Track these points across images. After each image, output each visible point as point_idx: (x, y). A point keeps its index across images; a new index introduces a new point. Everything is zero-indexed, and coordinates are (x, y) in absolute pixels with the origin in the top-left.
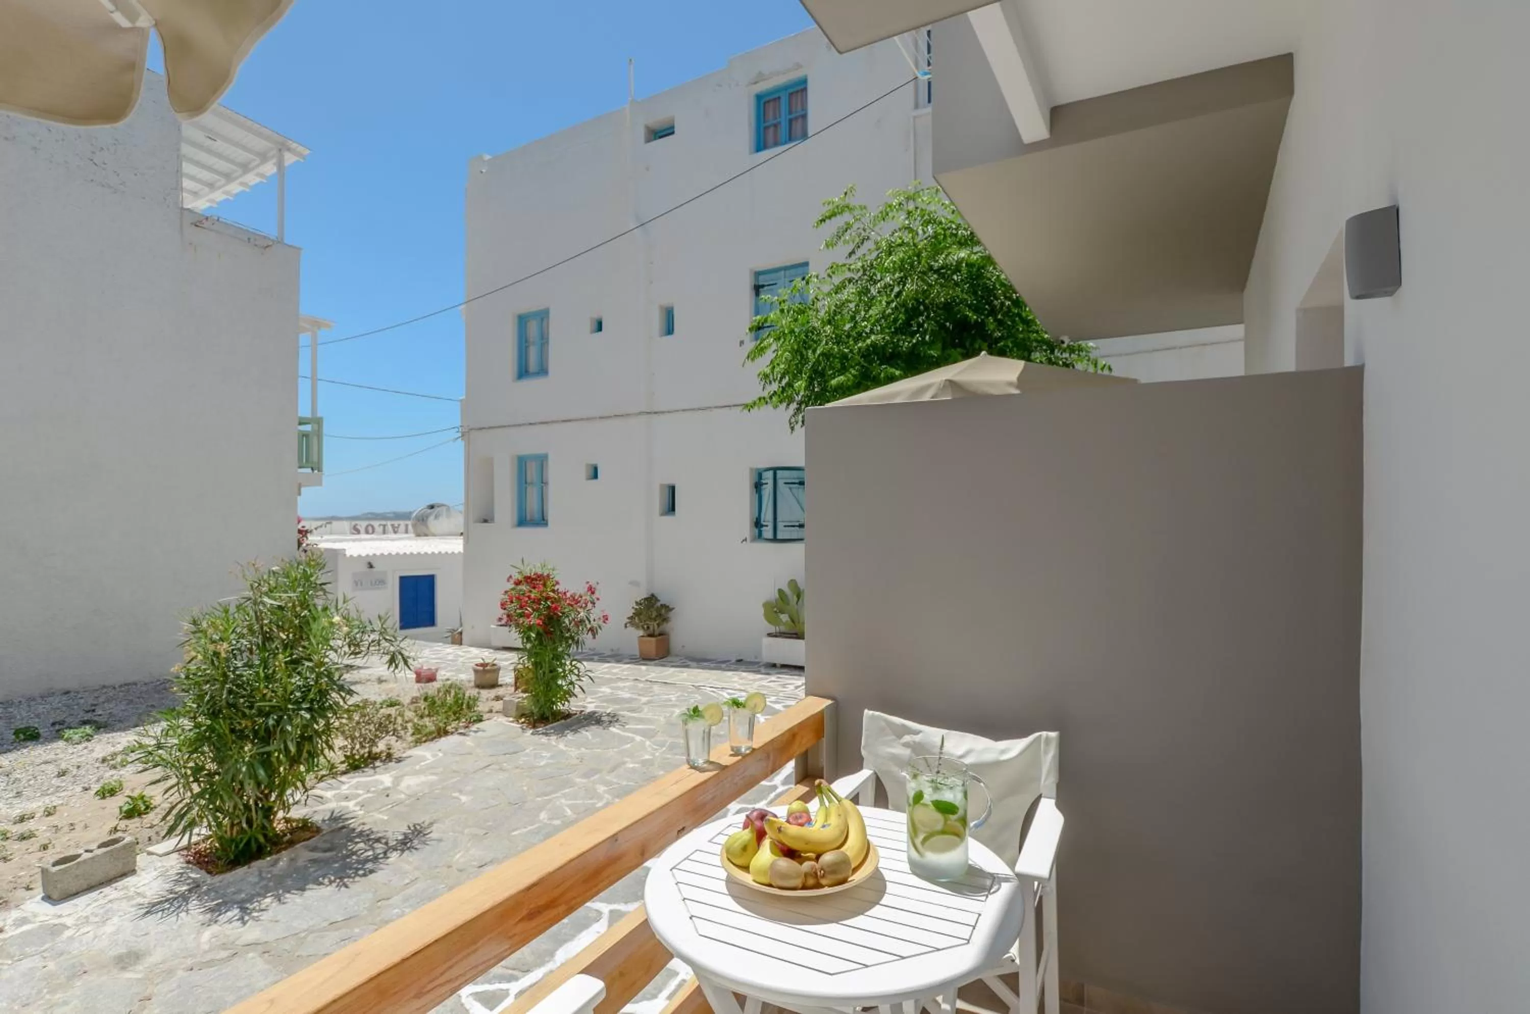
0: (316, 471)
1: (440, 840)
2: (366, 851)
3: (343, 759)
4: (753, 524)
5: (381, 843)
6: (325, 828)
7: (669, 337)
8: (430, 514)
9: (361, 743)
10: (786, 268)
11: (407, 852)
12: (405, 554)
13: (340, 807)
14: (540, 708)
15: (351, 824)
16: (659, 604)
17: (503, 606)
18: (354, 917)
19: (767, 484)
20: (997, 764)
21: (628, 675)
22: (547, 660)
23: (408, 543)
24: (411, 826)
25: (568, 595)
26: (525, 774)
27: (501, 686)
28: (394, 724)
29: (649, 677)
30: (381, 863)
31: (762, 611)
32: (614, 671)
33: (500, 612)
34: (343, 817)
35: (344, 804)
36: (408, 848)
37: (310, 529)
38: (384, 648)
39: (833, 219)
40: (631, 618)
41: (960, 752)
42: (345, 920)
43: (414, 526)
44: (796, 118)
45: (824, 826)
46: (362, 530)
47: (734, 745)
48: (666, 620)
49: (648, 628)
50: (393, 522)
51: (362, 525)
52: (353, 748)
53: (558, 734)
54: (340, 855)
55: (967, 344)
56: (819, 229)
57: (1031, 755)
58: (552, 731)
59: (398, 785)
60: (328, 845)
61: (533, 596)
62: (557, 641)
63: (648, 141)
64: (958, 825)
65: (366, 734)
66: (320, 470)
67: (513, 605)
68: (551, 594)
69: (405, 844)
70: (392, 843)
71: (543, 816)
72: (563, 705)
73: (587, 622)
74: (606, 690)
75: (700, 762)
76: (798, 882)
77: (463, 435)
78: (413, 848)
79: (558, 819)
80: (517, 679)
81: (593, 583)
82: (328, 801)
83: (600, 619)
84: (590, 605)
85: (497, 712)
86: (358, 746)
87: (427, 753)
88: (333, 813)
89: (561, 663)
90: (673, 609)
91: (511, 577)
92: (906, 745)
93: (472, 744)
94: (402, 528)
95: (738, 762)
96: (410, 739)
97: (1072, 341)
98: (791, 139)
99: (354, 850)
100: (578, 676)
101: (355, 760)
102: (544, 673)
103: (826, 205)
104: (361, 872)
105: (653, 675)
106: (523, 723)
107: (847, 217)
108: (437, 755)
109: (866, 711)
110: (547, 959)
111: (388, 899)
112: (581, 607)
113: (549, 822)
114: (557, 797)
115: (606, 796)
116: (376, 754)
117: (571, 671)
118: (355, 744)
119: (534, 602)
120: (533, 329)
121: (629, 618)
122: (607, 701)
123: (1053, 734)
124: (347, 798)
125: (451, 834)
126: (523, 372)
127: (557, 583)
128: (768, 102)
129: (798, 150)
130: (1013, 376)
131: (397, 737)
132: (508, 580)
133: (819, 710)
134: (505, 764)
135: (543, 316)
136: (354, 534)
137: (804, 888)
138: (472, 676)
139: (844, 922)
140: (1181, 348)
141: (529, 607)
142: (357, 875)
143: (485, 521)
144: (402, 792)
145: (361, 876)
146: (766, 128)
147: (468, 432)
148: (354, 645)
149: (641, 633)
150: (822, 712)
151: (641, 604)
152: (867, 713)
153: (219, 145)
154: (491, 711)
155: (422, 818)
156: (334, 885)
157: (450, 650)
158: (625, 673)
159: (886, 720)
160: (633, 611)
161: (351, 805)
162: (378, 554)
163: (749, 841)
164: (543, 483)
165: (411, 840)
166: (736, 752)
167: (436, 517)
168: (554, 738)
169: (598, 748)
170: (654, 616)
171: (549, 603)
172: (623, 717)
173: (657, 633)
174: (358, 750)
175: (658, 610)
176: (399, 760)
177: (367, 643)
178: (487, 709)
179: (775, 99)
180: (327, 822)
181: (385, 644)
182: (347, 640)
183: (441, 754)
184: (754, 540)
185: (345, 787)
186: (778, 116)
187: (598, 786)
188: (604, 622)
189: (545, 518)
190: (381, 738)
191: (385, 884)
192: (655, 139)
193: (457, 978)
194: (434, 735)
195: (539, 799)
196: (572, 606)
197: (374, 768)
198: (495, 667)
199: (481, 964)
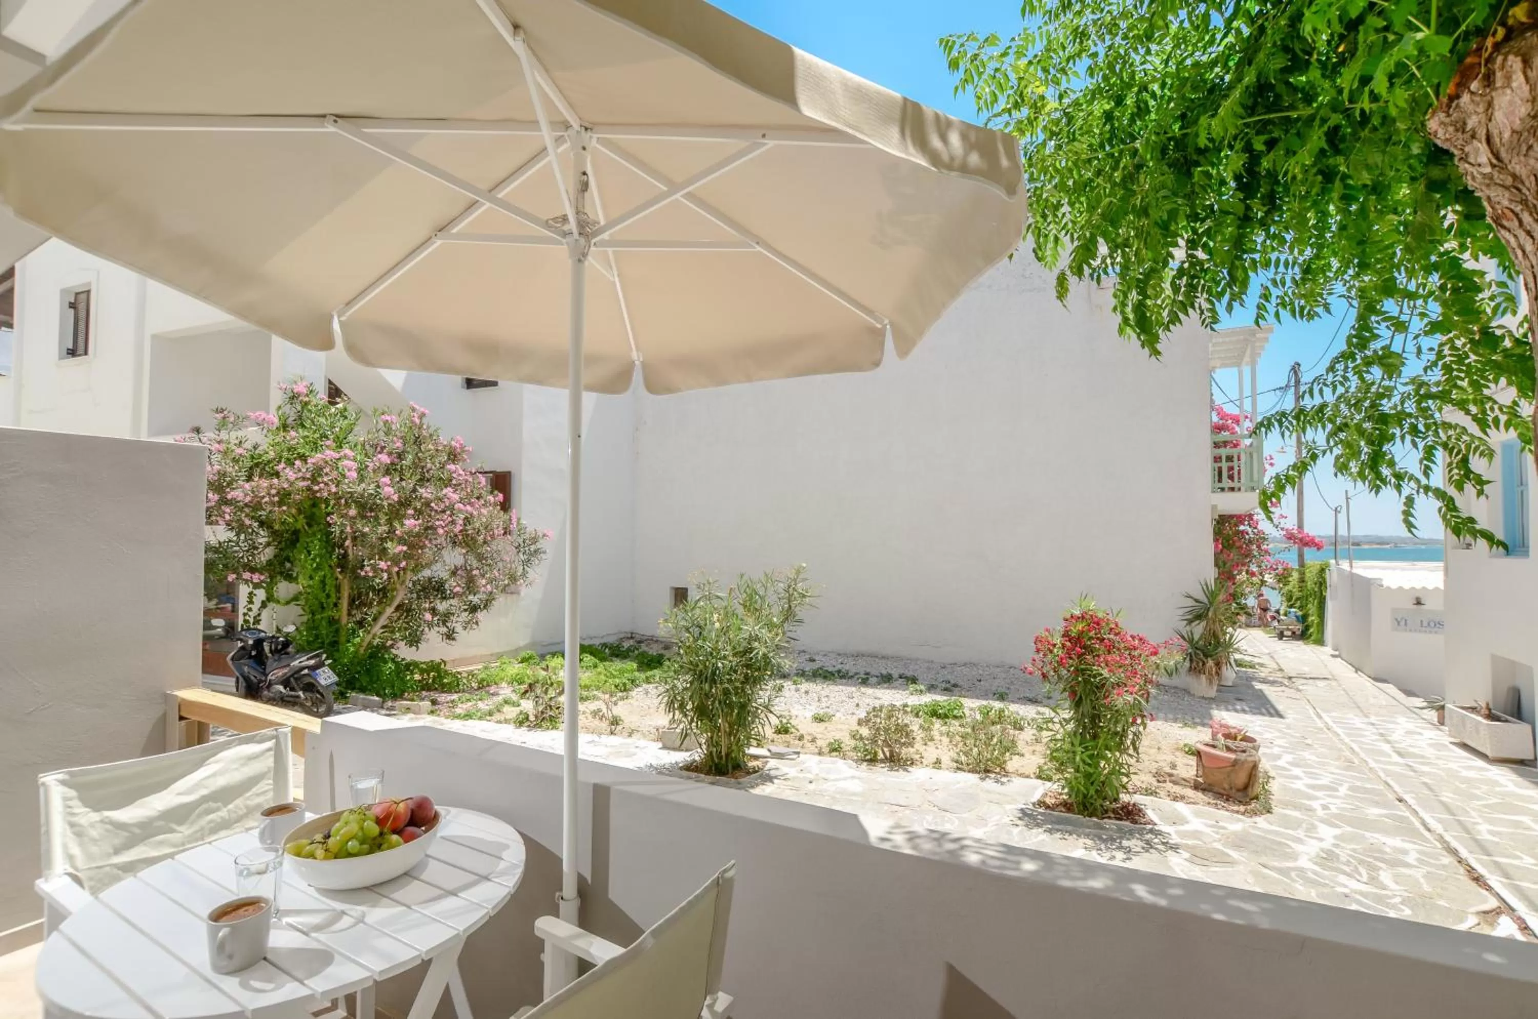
162: (1429, 587)
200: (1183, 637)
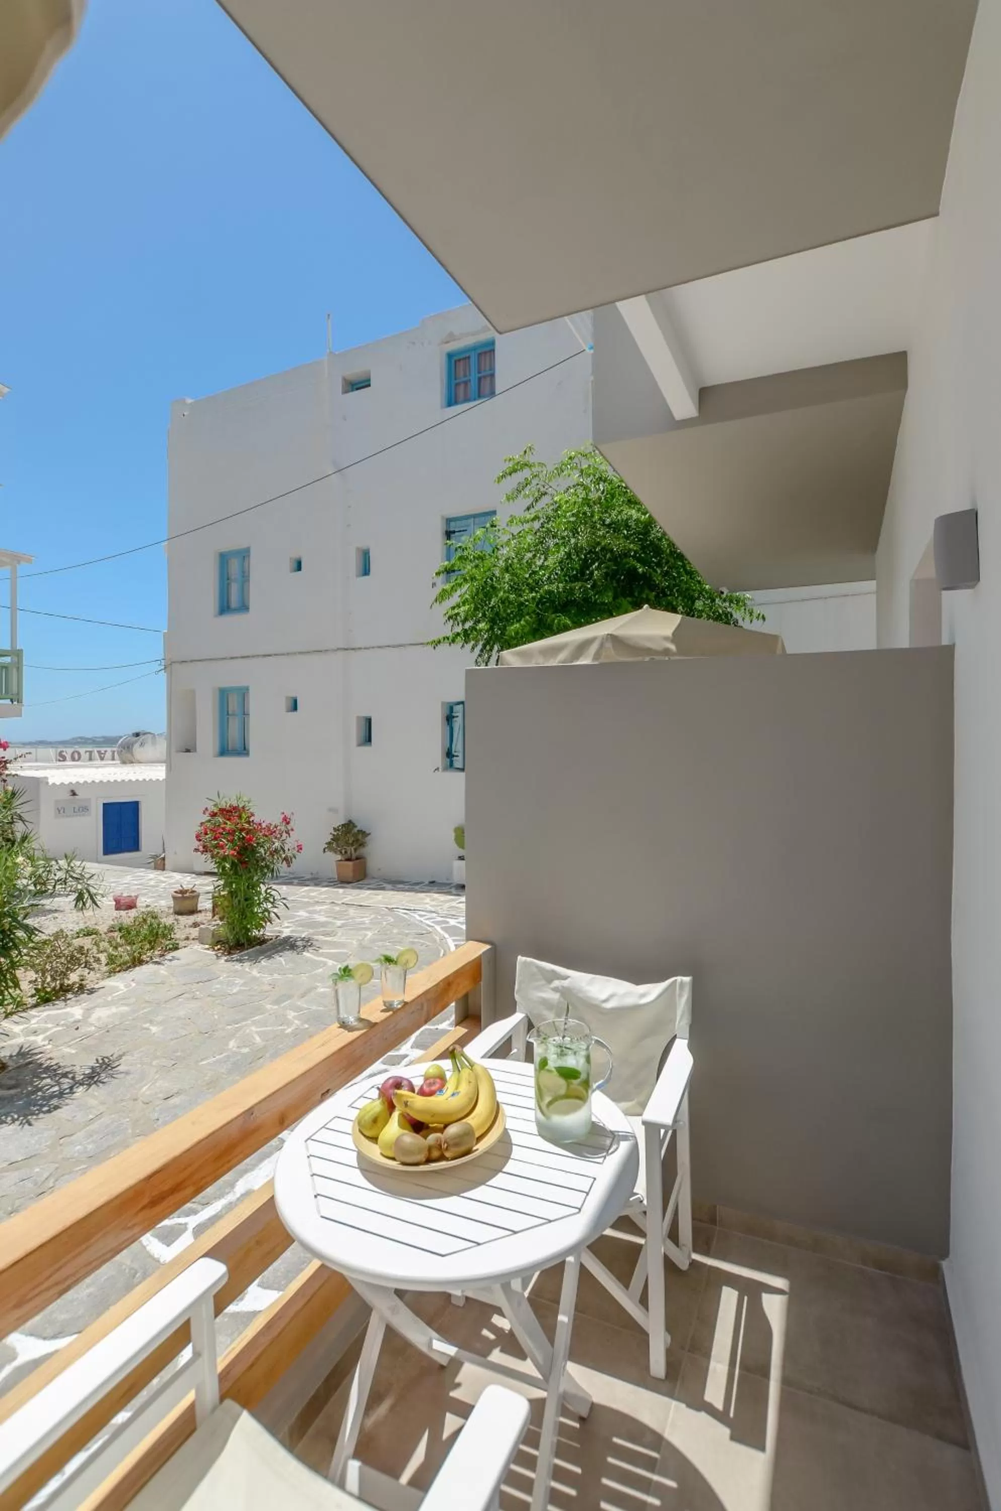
0: (15, 703)
1: (127, 1073)
2: (52, 1086)
3: (34, 992)
4: (445, 755)
5: (67, 1077)
6: (11, 1064)
7: (367, 577)
8: (136, 742)
9: (52, 976)
10: (475, 516)
11: (94, 1086)
12: (109, 781)
13: (28, 1041)
14: (235, 935)
15: (38, 1059)
16: (356, 830)
17: (198, 838)
18: (35, 1155)
19: (457, 717)
20: (636, 1008)
21: (326, 898)
22: (242, 888)
23: (112, 770)
24: (100, 1058)
25: (264, 825)
26: (217, 1002)
27: (200, 911)
28: (86, 957)
29: (344, 900)
30: (67, 1099)
31: (453, 835)
32: (312, 894)
33: (197, 844)
34: (31, 1052)
35: (32, 1038)
36: (95, 1082)
37: (10, 759)
38: (71, 886)
39: (513, 475)
40: (329, 843)
41: (603, 996)
42: (25, 1159)
43: (120, 753)
44: (485, 377)
45: (453, 1095)
46: (68, 757)
47: (386, 999)
48: (362, 845)
49: (346, 852)
50: (99, 749)
51: (68, 752)
52: (43, 982)
53: (252, 960)
54: (25, 1092)
55: (636, 594)
56: (500, 483)
57: (668, 998)
58: (246, 958)
59: (89, 1017)
60: (13, 1082)
61: (228, 827)
62: (252, 870)
63: (345, 392)
64: (581, 1088)
65: (57, 967)
66: (19, 701)
67: (207, 836)
68: (246, 826)
69: (92, 1078)
70: (79, 1078)
71: (232, 1044)
72: (259, 931)
73: (281, 852)
74: (303, 914)
75: (351, 1020)
76: (422, 1157)
77: (165, 668)
78: (100, 1082)
79: (245, 1046)
80: (215, 906)
81: (288, 814)
82: (15, 1036)
83: (294, 848)
84: (284, 835)
85: (193, 939)
86: (49, 979)
87: (120, 983)
88: (21, 1048)
89: (256, 891)
90: (369, 834)
91: (206, 809)
92: (556, 990)
93: (166, 973)
94: (109, 755)
95: (390, 1016)
96: (105, 969)
97: (730, 592)
98: (480, 396)
99: (40, 1086)
100: (272, 903)
101: (47, 993)
102: (239, 901)
103: (507, 462)
104: (45, 1109)
105: (350, 897)
106: (219, 949)
107: (526, 473)
108: (131, 985)
109: (519, 957)
110: (227, 1191)
111: (72, 1135)
112: (276, 838)
113: (237, 1050)
114: (246, 1025)
115: (296, 1022)
116: (68, 985)
117: (266, 899)
118: (46, 978)
119: (229, 833)
120: (234, 566)
121: (326, 844)
122: (302, 926)
123: (687, 979)
124: (35, 1032)
125: (139, 1066)
126: (225, 608)
127: (253, 815)
128: (459, 360)
129: (486, 406)
130: (669, 632)
131: (89, 969)
132: (204, 813)
133: (477, 955)
134: (198, 993)
135: (244, 554)
136: (60, 761)
137: (429, 1161)
138: (171, 903)
139: (465, 1195)
140: (826, 598)
141: (225, 838)
142: (40, 1111)
143: (188, 751)
144: (92, 1025)
145: (44, 1113)
146: (457, 385)
147: (171, 664)
148: (40, 884)
149: (339, 857)
150: (480, 958)
151: (338, 830)
152: (520, 959)
154: (187, 939)
155: (108, 1051)
156: (17, 1123)
157: (152, 876)
158: (323, 896)
159: (538, 967)
160: (331, 837)
161: (39, 1040)
162: (82, 781)
163: (380, 1112)
164: (245, 714)
165: (99, 1074)
166: (388, 1007)
167: (142, 745)
168: (247, 964)
169: (291, 974)
170: (350, 842)
171: (243, 834)
172: (317, 940)
173: (354, 857)
174: (48, 984)
175: (355, 835)
176: (91, 992)
177: (52, 881)
178: (183, 937)
179: (465, 358)
180: (15, 1058)
181: (71, 882)
182: (33, 879)
183: (134, 985)
184: (445, 769)
185: (33, 1021)
186: (468, 374)
187: (288, 1012)
188: (298, 851)
189: (246, 747)
190: (73, 971)
191: (69, 1121)
192: (352, 391)
193: (66, 1279)
194: (128, 965)
195: (229, 1027)
196: (266, 836)
197: (65, 1000)
198: (195, 894)
199: (96, 1260)
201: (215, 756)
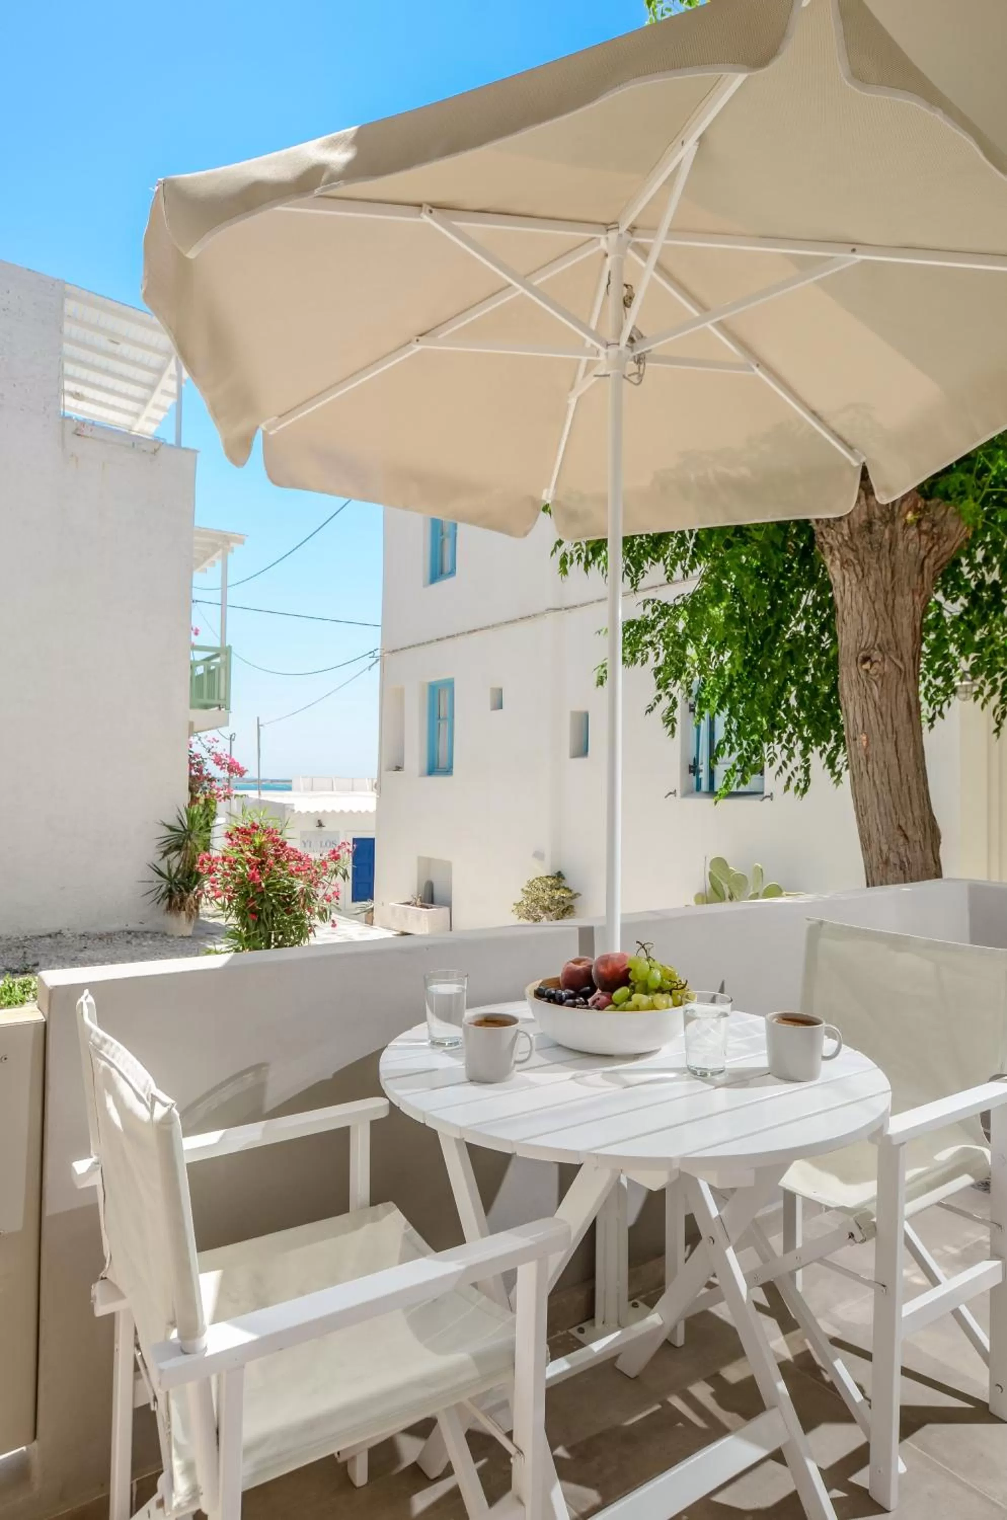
0: (223, 709)
4: (690, 769)
66: (228, 709)
77: (379, 661)
126: (437, 573)
143: (397, 769)
147: (384, 655)
153: (125, 349)
162: (329, 810)
184: (687, 794)
189: (452, 763)
200: (160, 873)
201: (421, 776)
